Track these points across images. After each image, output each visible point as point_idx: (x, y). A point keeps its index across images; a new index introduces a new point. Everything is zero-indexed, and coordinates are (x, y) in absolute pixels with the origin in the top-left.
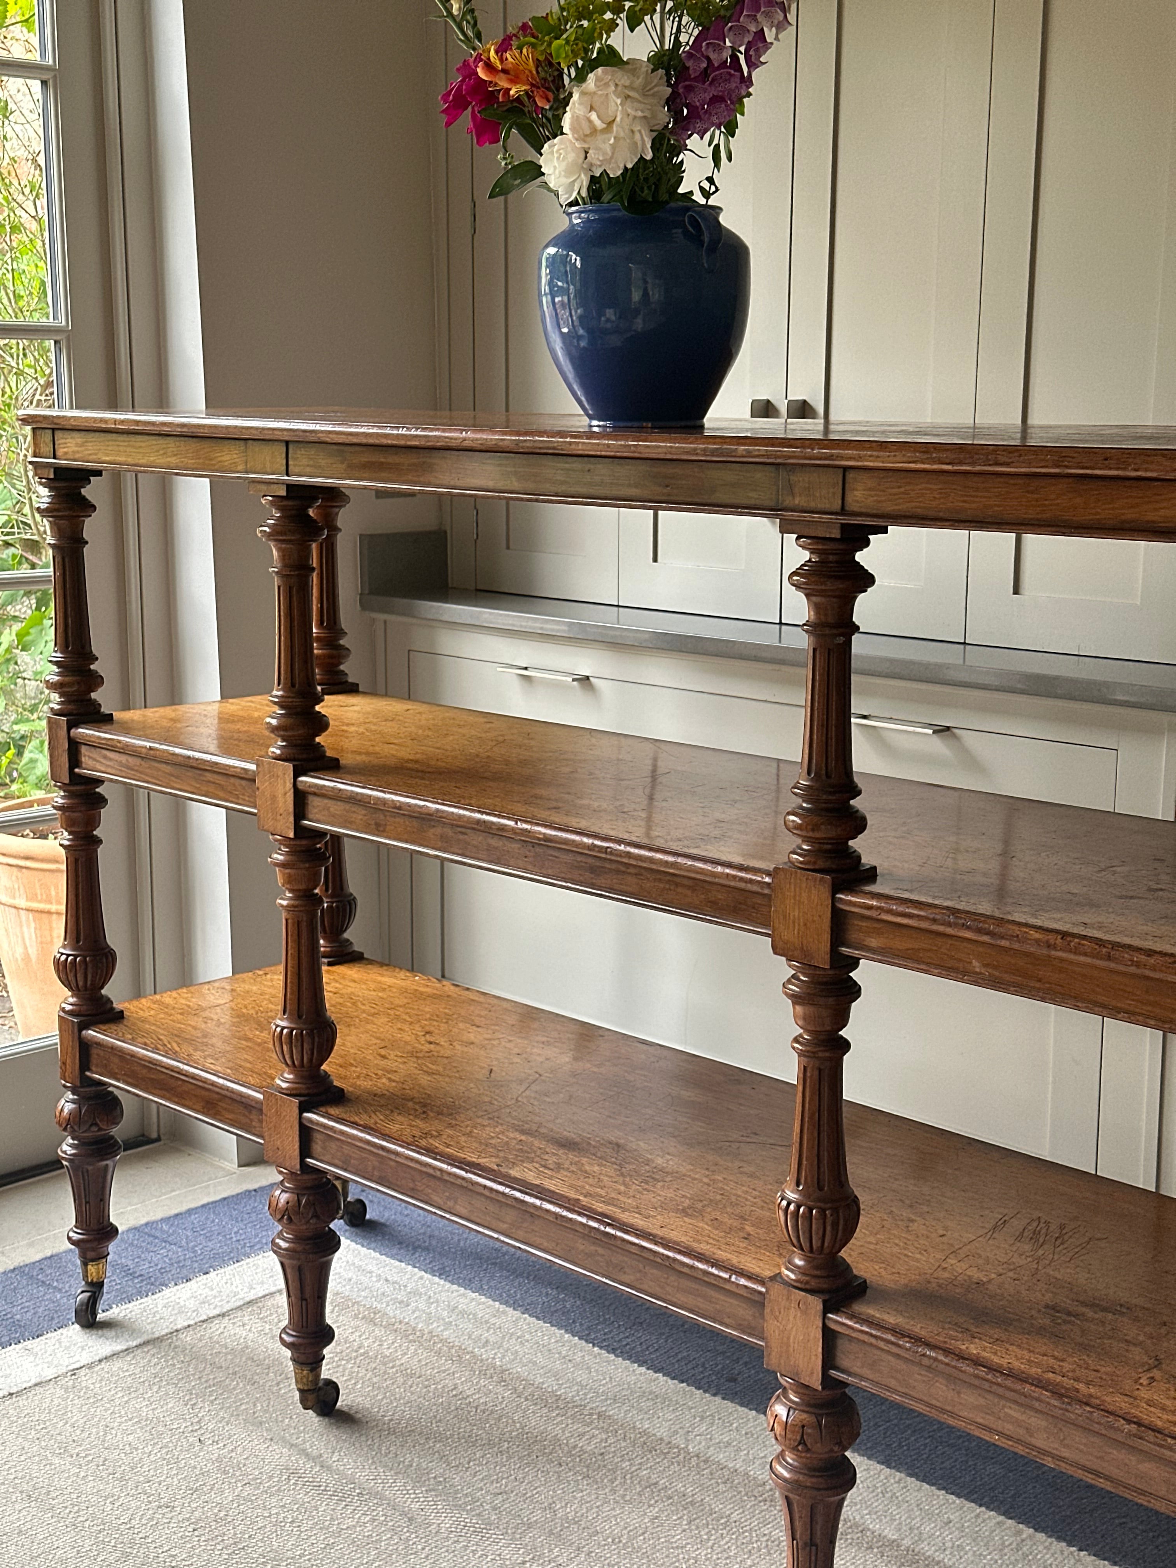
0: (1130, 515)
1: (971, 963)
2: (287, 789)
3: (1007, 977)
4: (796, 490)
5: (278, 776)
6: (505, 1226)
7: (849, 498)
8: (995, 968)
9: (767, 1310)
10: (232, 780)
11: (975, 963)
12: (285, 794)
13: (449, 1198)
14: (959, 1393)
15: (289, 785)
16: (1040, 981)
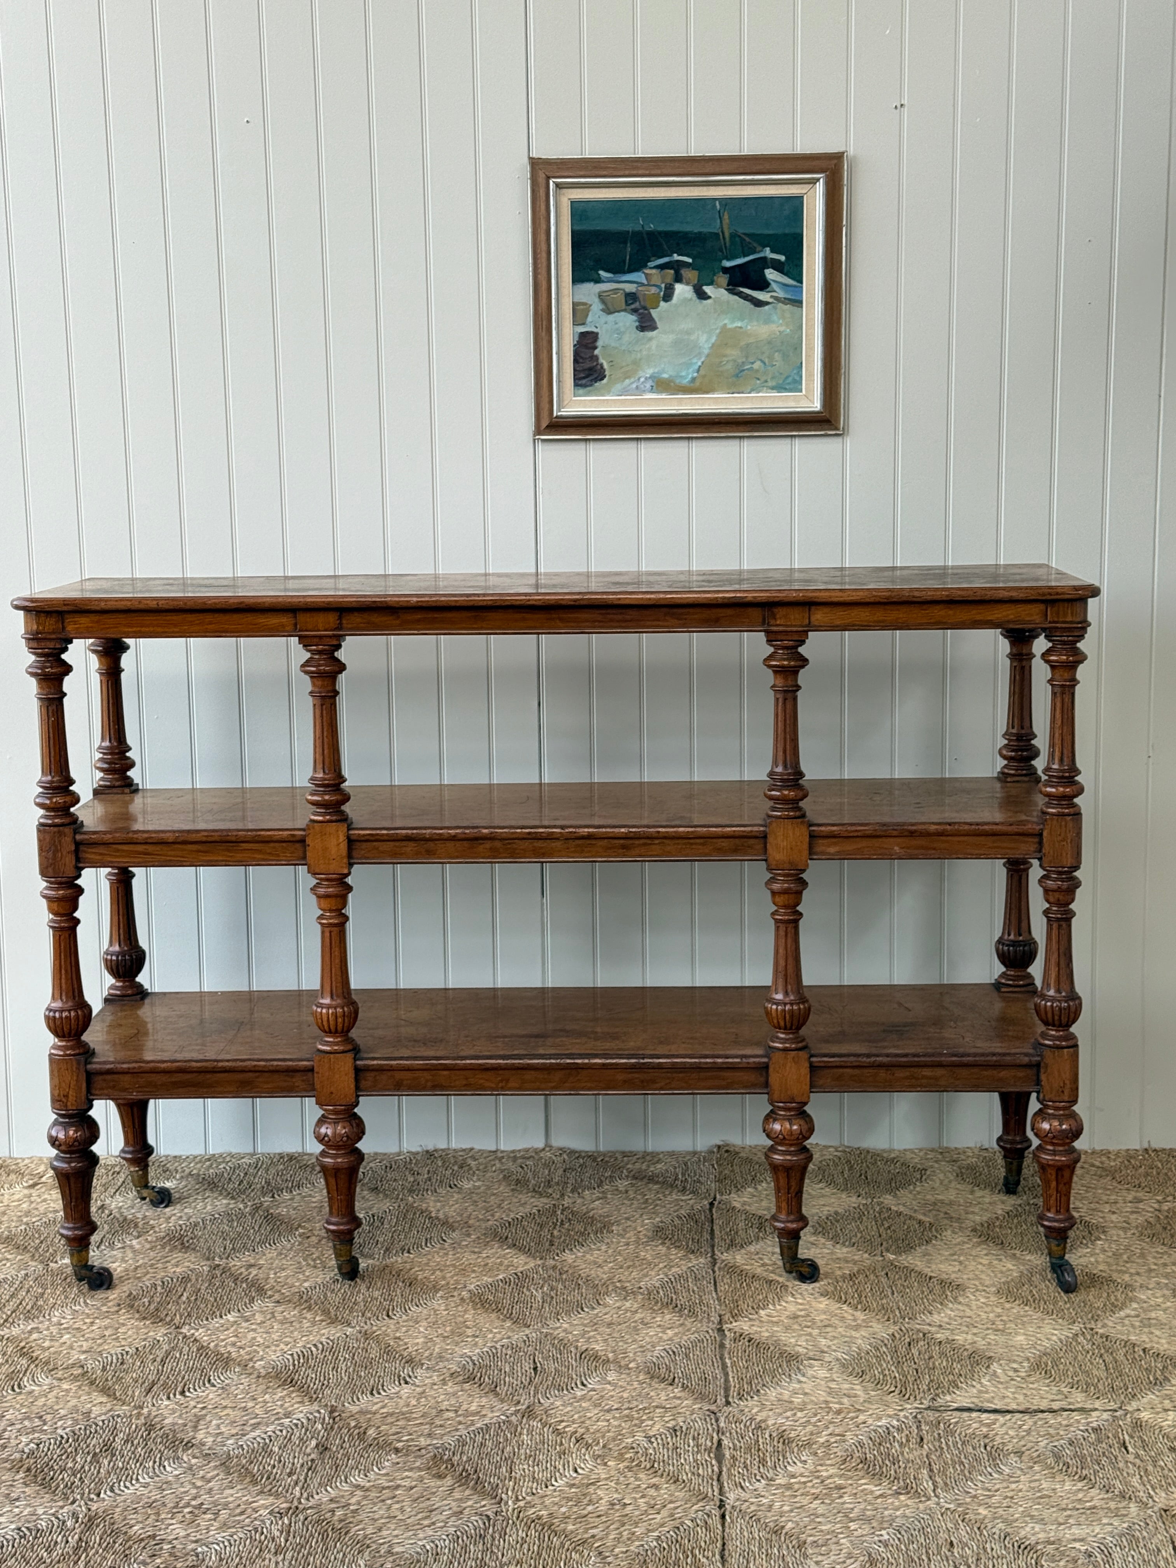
0: (979, 617)
1: (893, 849)
2: (341, 840)
3: (916, 852)
4: (778, 616)
5: (330, 834)
6: (553, 1084)
7: (813, 619)
8: (908, 848)
9: (771, 1070)
10: (272, 845)
11: (896, 848)
12: (338, 845)
13: (501, 1081)
14: (893, 1074)
15: (342, 838)
16: (934, 849)
